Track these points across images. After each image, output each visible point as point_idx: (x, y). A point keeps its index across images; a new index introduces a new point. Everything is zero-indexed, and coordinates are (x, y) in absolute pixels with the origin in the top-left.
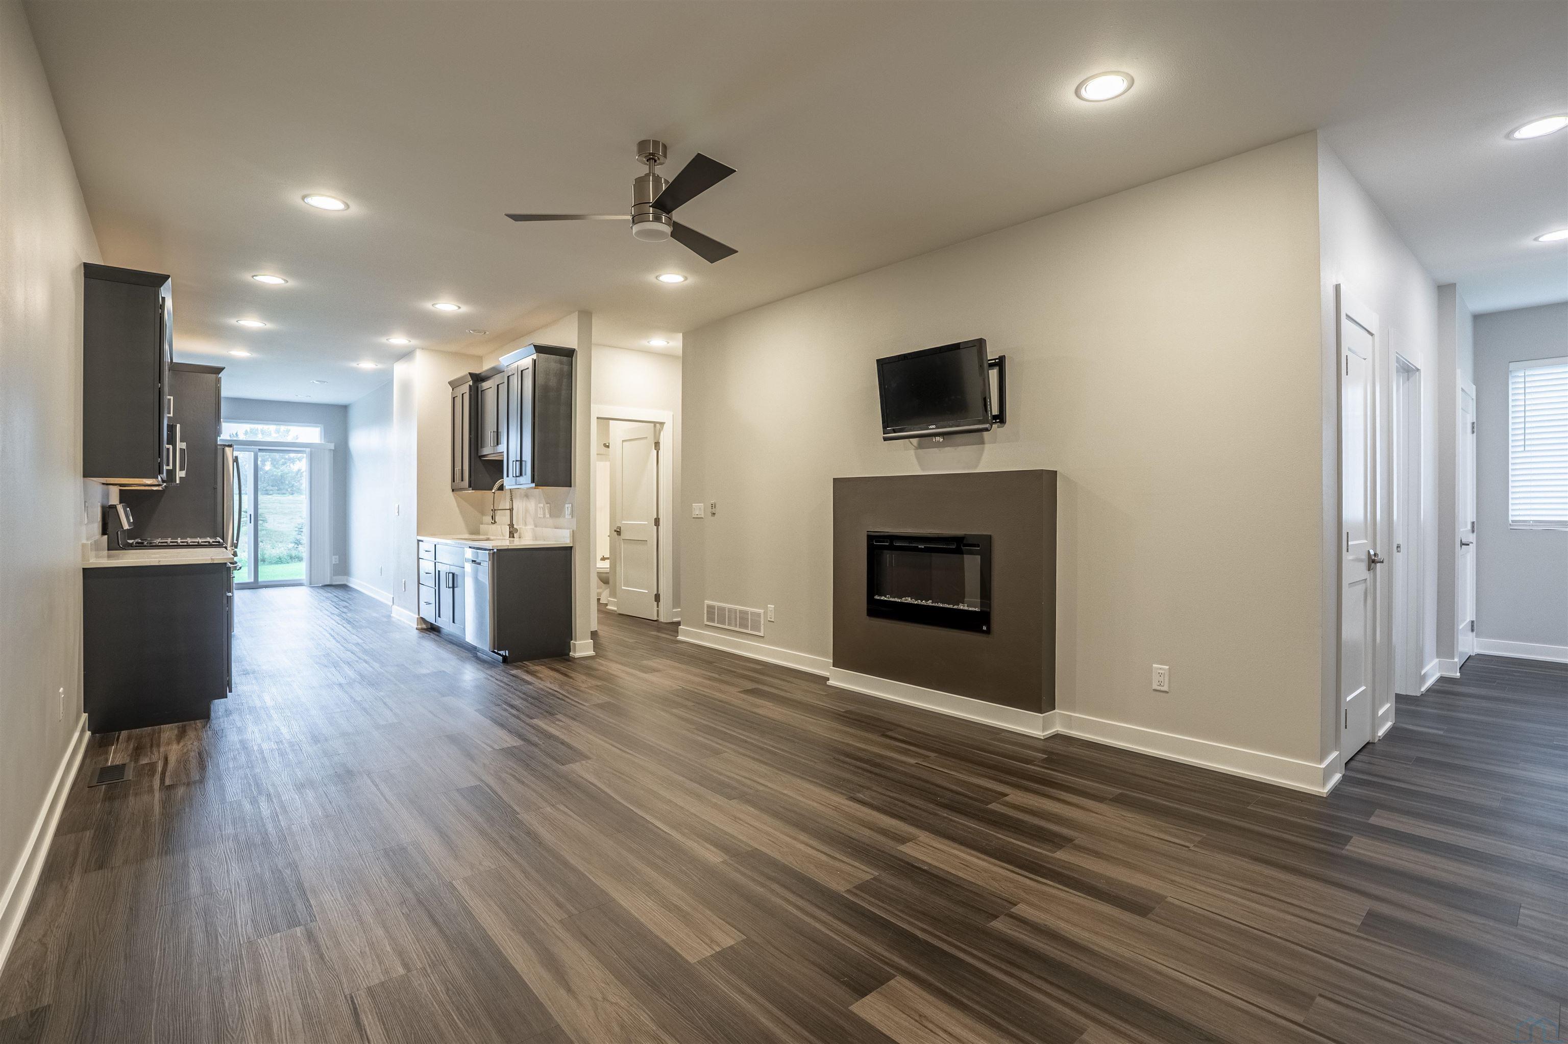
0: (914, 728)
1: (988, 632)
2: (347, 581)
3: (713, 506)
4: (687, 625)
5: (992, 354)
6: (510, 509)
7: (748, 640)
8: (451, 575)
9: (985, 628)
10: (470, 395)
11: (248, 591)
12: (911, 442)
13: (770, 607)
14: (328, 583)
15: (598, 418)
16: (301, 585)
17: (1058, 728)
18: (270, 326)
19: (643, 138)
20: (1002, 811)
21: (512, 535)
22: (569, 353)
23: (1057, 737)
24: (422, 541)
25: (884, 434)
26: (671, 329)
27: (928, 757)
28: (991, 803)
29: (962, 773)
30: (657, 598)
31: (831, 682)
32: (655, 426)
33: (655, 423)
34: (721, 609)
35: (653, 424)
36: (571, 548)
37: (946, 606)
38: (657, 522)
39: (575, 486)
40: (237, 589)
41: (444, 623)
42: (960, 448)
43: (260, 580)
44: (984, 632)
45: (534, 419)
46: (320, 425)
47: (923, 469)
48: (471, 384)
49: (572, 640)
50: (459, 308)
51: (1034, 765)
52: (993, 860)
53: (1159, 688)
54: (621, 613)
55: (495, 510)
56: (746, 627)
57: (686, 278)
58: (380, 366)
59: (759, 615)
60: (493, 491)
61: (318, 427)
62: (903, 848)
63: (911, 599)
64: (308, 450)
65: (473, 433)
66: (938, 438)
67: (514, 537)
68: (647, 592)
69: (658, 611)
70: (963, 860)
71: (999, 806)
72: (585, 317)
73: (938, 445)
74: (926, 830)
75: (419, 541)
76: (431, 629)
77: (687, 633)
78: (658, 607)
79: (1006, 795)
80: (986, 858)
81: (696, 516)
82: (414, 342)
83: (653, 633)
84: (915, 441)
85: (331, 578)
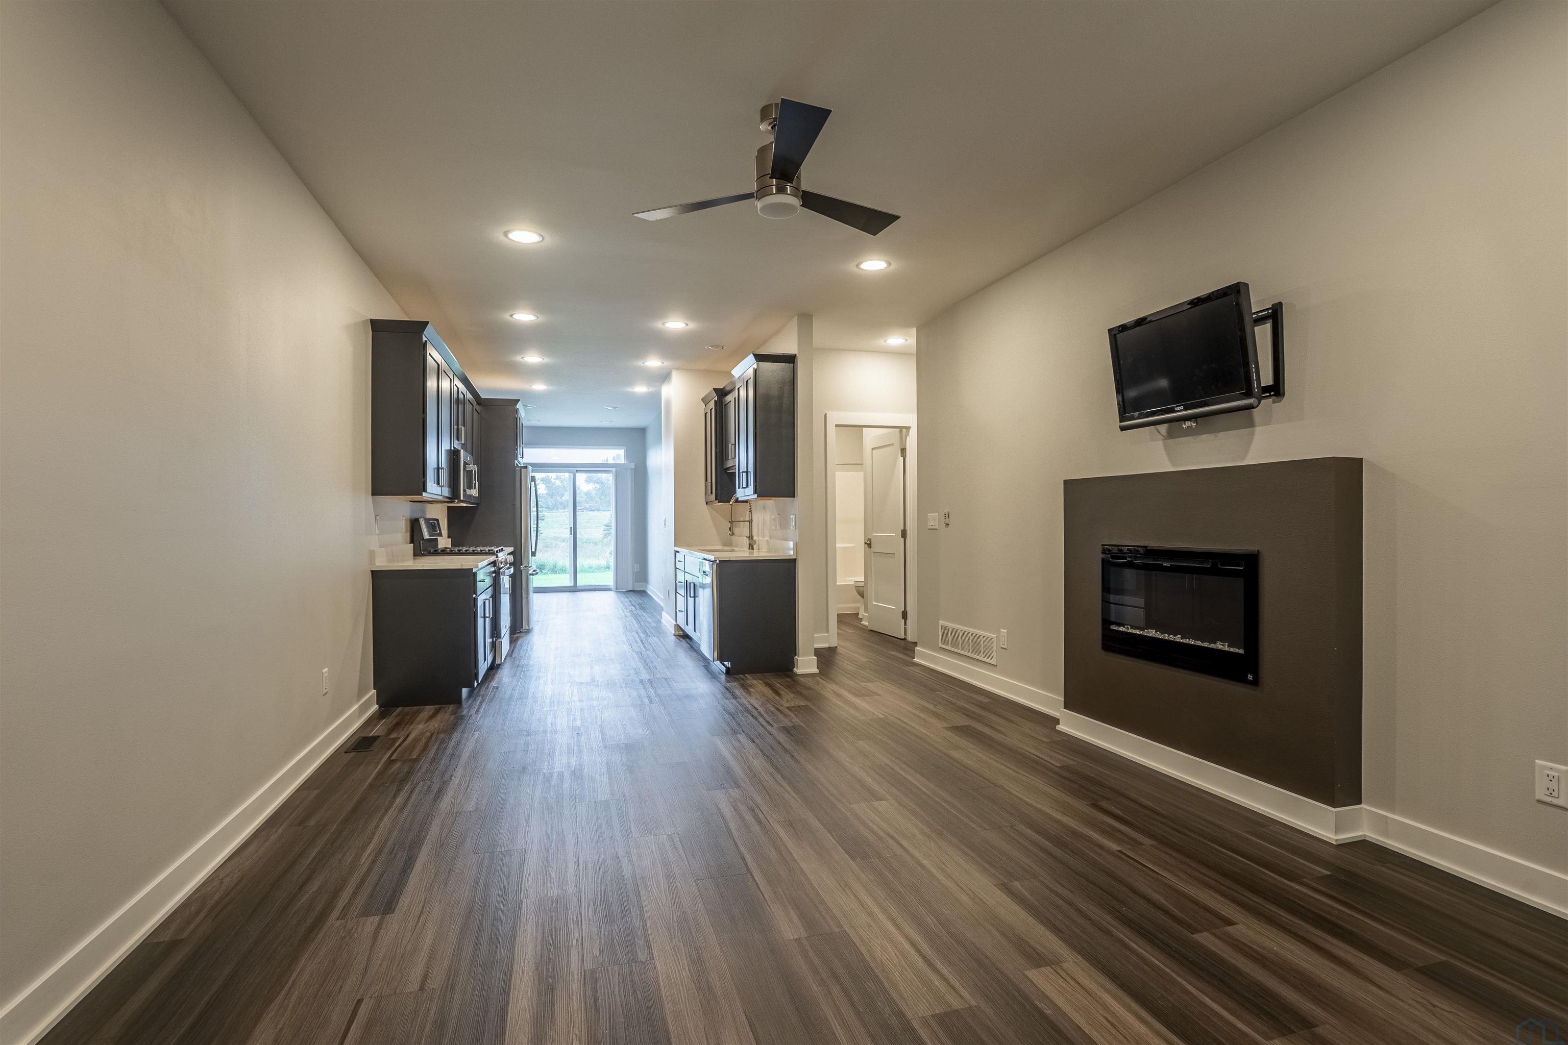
0: (1142, 800)
1: (1255, 683)
2: (646, 587)
3: (947, 516)
4: (923, 647)
5: (1258, 303)
6: (749, 521)
7: (976, 666)
8: (692, 585)
9: (1250, 677)
10: (715, 410)
11: (568, 593)
12: (1158, 431)
13: (1003, 632)
14: (631, 589)
15: (837, 426)
16: (609, 590)
17: (1366, 832)
18: (546, 360)
19: (763, 103)
20: (1213, 949)
21: (751, 547)
22: (790, 359)
23: (1362, 845)
24: (678, 552)
25: (1120, 422)
26: (902, 324)
27: (1141, 844)
28: (1201, 931)
29: (1178, 876)
30: (905, 615)
31: (1061, 727)
32: (901, 431)
33: (901, 428)
34: (955, 631)
35: (898, 430)
36: (795, 559)
37: (1199, 643)
38: (904, 534)
39: (797, 496)
40: (534, 592)
41: (689, 630)
42: (1221, 434)
43: (579, 584)
44: (1246, 681)
45: (756, 429)
46: (625, 448)
47: (1174, 465)
48: (716, 399)
49: (796, 656)
50: (687, 325)
51: (1302, 884)
52: (1158, 1026)
53: (1548, 799)
54: (872, 629)
55: (733, 522)
56: (978, 652)
57: (889, 264)
58: (651, 389)
59: (991, 639)
60: (731, 503)
61: (622, 449)
62: (1033, 974)
63: (1156, 632)
64: (614, 469)
65: (718, 446)
66: (1188, 423)
67: (753, 549)
68: (895, 608)
69: (905, 629)
70: (1112, 1013)
71: (1212, 938)
72: (806, 319)
73: (1189, 432)
74: (1080, 953)
75: (676, 552)
76: (684, 636)
77: (924, 656)
78: (905, 624)
79: (1231, 923)
80: (1149, 1018)
81: (931, 527)
82: (667, 364)
83: (892, 653)
84: (1163, 428)
85: (633, 584)
